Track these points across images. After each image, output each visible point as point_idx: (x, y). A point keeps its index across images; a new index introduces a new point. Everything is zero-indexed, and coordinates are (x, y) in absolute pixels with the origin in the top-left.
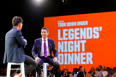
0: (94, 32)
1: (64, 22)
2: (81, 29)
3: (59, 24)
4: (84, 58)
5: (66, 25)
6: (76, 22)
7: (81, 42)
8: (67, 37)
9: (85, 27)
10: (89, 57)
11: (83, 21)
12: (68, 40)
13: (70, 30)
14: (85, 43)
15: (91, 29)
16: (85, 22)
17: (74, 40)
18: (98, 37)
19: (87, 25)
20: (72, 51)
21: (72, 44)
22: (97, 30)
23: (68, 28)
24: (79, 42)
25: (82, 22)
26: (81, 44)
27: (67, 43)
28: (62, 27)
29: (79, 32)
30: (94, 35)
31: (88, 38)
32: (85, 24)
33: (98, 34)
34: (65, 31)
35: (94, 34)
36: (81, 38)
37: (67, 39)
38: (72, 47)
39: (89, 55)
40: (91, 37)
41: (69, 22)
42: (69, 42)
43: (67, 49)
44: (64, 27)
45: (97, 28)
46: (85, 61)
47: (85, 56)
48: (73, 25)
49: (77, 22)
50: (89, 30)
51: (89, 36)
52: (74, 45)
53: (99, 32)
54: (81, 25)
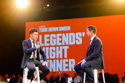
0: (77, 38)
1: (46, 27)
2: (64, 35)
3: (41, 30)
4: (67, 65)
5: (48, 30)
6: (58, 27)
7: (63, 48)
8: (49, 42)
9: (67, 33)
10: (72, 63)
11: (66, 26)
12: (50, 46)
13: (52, 35)
14: (67, 49)
15: (73, 34)
16: (67, 28)
17: (56, 46)
18: (80, 43)
19: (69, 30)
20: (54, 57)
21: (54, 50)
22: (80, 36)
23: (50, 33)
24: (61, 47)
25: (64, 27)
26: (63, 50)
27: (48, 49)
28: (43, 32)
29: (61, 37)
30: (77, 41)
31: (71, 43)
32: (68, 29)
33: (81, 39)
34: (46, 36)
35: (77, 39)
36: (64, 44)
37: (48, 45)
38: (54, 53)
39: (72, 62)
40: (73, 43)
41: (50, 27)
42: (51, 48)
43: (49, 55)
44: (45, 32)
45: (80, 34)
46: (67, 67)
47: (67, 63)
48: (55, 31)
49: (60, 27)
50: (72, 36)
51: (72, 42)
52: (56, 51)
53: (82, 37)
54: (63, 30)
